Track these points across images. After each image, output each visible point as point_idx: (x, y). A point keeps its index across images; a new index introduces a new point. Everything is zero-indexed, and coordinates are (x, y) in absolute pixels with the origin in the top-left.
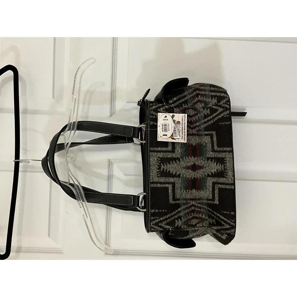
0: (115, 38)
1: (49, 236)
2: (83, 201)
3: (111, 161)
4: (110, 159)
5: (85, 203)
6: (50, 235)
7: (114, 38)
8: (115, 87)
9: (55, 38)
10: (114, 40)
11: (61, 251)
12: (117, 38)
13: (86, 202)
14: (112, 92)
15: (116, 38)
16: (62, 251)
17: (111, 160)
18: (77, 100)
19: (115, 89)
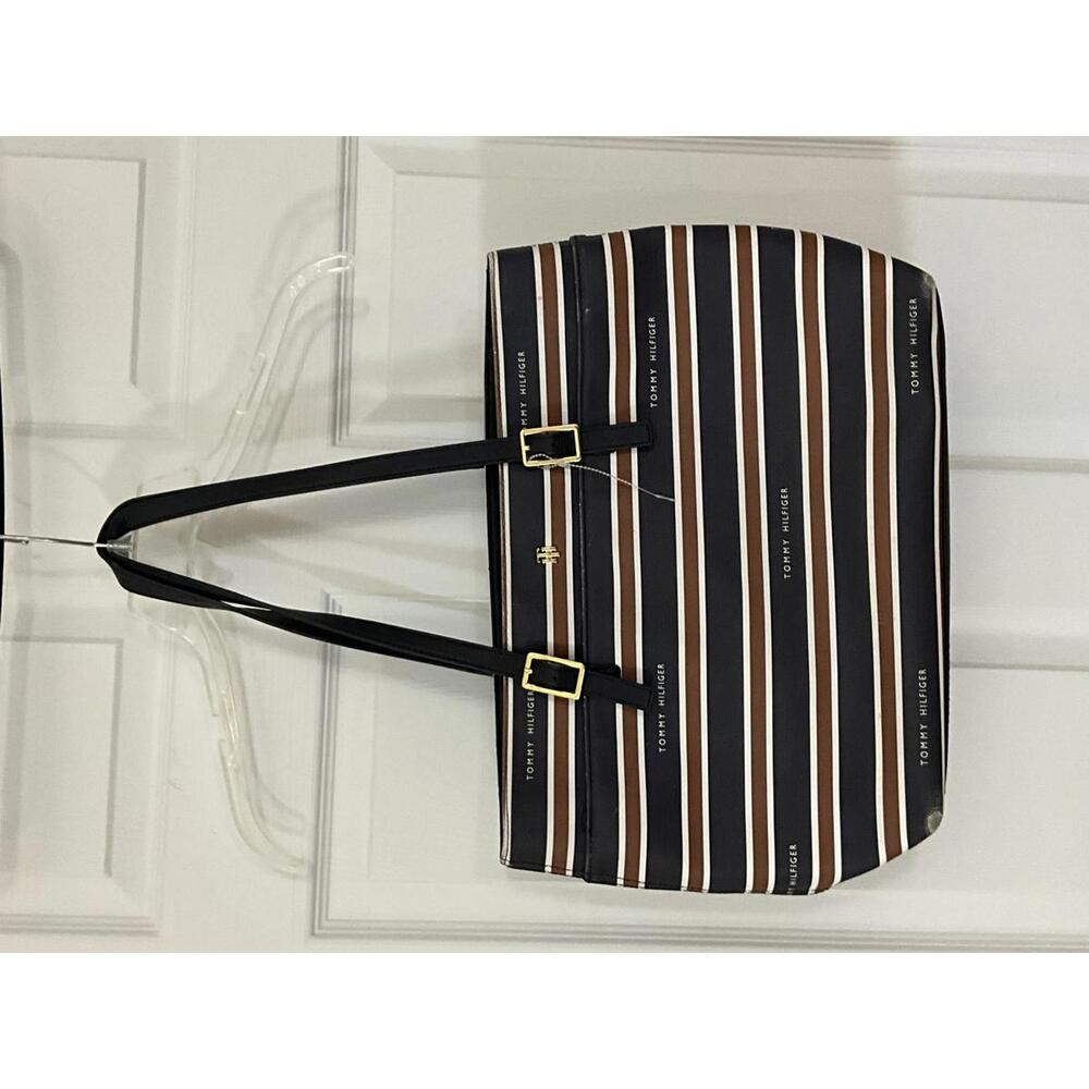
1: (108, 870)
3: (334, 600)
6: (113, 864)
7: (344, 138)
8: (347, 357)
11: (147, 926)
14: (336, 378)
15: (354, 141)
16: (153, 926)
17: (335, 596)
19: (346, 365)
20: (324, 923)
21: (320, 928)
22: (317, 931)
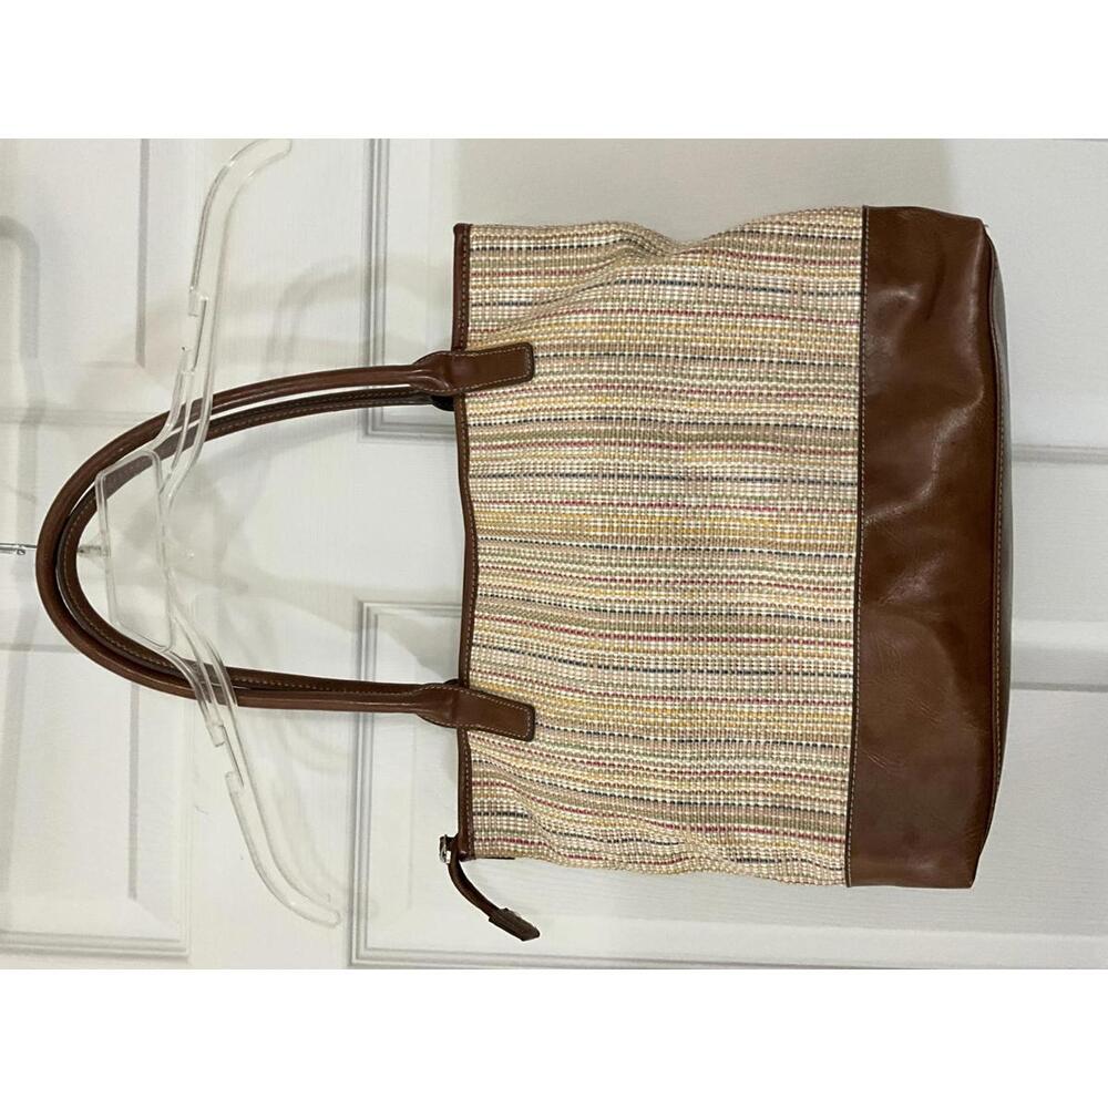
0: (380, 140)
1: (133, 892)
2: (222, 701)
3: (368, 609)
4: (361, 598)
5: (230, 708)
6: (138, 892)
7: (372, 141)
9: (145, 143)
10: (376, 151)
11: (177, 950)
12: (388, 140)
13: (235, 706)
16: (184, 950)
17: (370, 605)
18: (210, 308)
20: (362, 952)
21: (357, 958)
22: (354, 961)
